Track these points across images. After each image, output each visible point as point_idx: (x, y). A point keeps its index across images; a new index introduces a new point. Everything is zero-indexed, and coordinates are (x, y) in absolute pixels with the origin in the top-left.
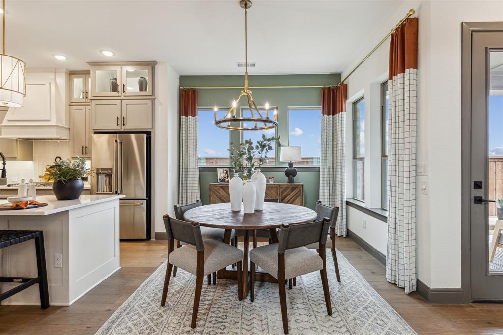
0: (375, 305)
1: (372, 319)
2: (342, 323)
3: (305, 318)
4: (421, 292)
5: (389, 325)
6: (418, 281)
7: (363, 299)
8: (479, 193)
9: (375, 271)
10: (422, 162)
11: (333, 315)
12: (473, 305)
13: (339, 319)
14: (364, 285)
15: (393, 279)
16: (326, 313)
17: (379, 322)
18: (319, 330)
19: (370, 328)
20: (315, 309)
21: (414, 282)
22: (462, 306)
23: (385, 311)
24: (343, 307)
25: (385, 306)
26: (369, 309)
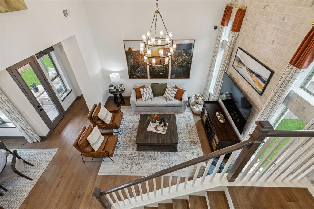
0: (38, 152)
1: (42, 156)
2: (38, 164)
3: (30, 173)
4: (43, 139)
5: (47, 153)
6: (40, 137)
7: (34, 154)
8: (40, 108)
9: (23, 144)
10: (21, 110)
11: (34, 165)
12: (54, 131)
13: (36, 164)
14: (28, 151)
15: (33, 141)
16: (32, 167)
17: (44, 155)
18: (37, 171)
19: (45, 158)
20: (28, 169)
21: (40, 138)
22: (53, 134)
23: (42, 151)
24: (33, 161)
25: (41, 150)
26: (39, 155)
